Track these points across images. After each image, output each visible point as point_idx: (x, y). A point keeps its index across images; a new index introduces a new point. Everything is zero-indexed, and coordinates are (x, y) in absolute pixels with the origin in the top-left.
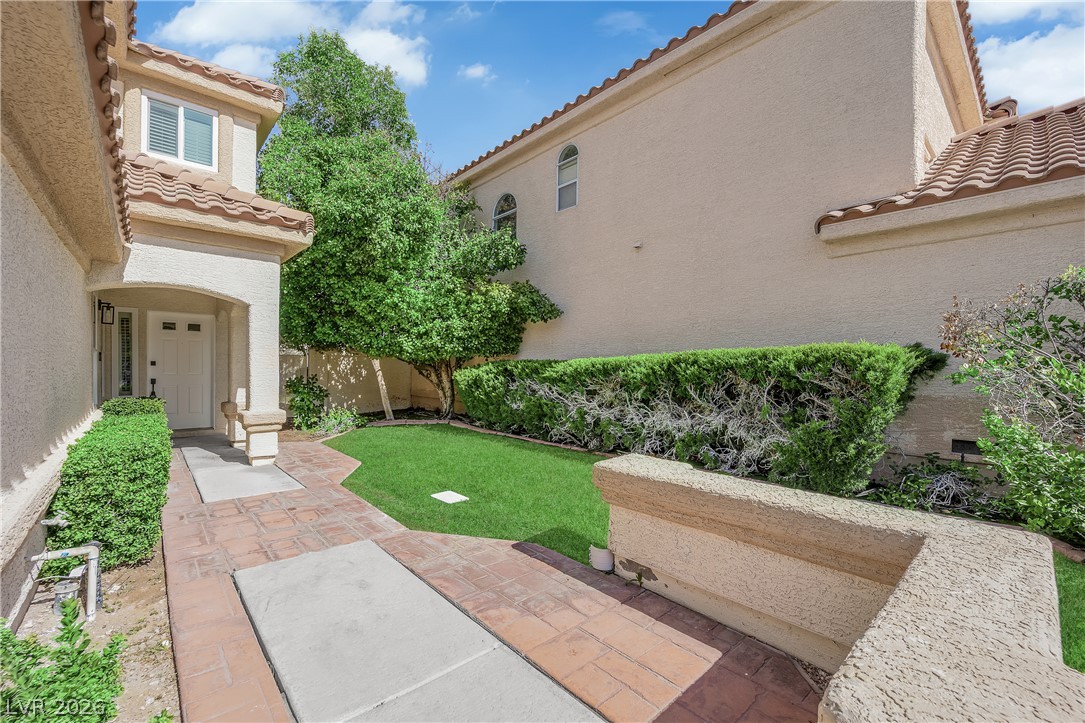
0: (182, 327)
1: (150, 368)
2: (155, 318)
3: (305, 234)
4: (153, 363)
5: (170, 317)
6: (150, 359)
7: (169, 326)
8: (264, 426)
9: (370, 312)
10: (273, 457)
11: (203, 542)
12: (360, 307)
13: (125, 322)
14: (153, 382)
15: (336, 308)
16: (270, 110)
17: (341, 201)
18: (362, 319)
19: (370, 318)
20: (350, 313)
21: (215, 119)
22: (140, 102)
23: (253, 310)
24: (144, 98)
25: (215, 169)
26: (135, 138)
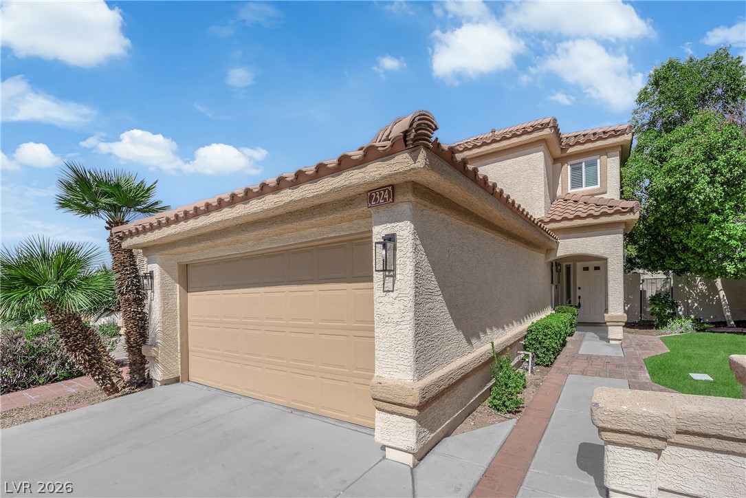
0: (592, 269)
1: (578, 290)
2: (580, 265)
3: (634, 213)
4: (579, 288)
5: (586, 264)
6: (578, 286)
7: (586, 269)
8: (615, 323)
9: (700, 246)
10: (620, 340)
11: (567, 365)
12: (691, 243)
13: (568, 268)
14: (579, 297)
15: (676, 246)
16: (625, 141)
17: (667, 179)
18: (694, 252)
19: (700, 250)
20: (686, 249)
21: (599, 161)
22: (567, 170)
23: (609, 261)
24: (569, 167)
25: (599, 186)
26: (566, 186)
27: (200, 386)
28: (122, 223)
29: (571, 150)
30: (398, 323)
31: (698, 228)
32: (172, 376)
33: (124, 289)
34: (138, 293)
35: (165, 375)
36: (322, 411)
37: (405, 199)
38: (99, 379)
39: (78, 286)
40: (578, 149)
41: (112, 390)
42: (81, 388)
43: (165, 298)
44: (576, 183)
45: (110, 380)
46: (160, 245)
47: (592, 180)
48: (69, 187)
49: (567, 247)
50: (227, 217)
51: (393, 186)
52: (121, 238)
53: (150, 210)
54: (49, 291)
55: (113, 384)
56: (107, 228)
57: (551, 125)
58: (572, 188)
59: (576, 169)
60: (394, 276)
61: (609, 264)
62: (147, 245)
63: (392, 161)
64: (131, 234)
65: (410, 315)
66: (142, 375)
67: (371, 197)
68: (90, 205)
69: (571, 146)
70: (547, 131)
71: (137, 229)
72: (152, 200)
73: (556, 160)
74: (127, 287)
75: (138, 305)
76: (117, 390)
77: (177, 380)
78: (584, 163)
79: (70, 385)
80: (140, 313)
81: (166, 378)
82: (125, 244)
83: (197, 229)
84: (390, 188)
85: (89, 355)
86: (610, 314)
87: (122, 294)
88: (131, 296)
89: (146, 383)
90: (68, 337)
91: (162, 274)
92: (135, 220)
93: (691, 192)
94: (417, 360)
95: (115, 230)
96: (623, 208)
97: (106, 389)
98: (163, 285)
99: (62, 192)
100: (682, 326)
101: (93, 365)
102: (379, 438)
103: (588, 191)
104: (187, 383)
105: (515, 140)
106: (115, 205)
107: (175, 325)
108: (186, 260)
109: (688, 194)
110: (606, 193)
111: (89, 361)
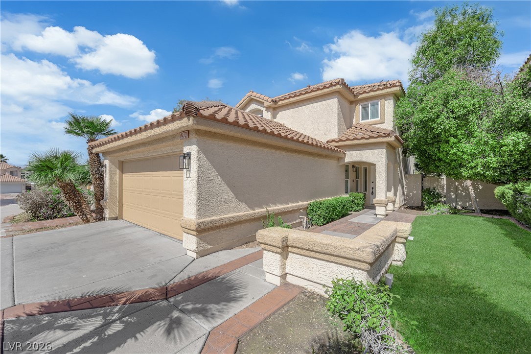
1: (371, 184)
2: (373, 168)
3: (391, 137)
4: (373, 182)
8: (380, 204)
10: (383, 215)
12: (441, 156)
13: (365, 170)
14: (373, 188)
19: (447, 161)
21: (379, 102)
22: (359, 108)
23: (377, 165)
24: (360, 106)
25: (379, 118)
26: (358, 119)
27: (126, 222)
28: (94, 141)
29: (360, 97)
30: (190, 193)
31: (444, 146)
32: (114, 216)
33: (94, 172)
34: (101, 175)
35: (110, 215)
36: (173, 235)
37: (193, 137)
38: (80, 215)
39: (70, 170)
40: (365, 96)
41: (87, 221)
42: (76, 220)
43: (111, 177)
44: (365, 116)
45: (85, 216)
46: (109, 152)
47: (375, 115)
48: (70, 124)
49: (351, 157)
50: (129, 141)
51: (188, 131)
52: (92, 148)
53: (108, 134)
54: (57, 172)
55: (87, 218)
56: (87, 143)
57: (340, 83)
58: (362, 119)
59: (365, 108)
60: (190, 171)
61: (377, 168)
62: (105, 151)
63: (182, 121)
64: (98, 146)
65: (195, 189)
66: (101, 216)
67: (181, 135)
68: (80, 132)
69: (360, 94)
70: (338, 87)
71: (100, 143)
72: (110, 129)
73: (351, 103)
74: (95, 171)
75: (101, 180)
76: (89, 221)
77: (116, 218)
78: (370, 104)
79: (71, 219)
80: (101, 185)
81: (110, 217)
82: (94, 151)
83: (120, 146)
84: (187, 132)
85: (76, 203)
86: (376, 199)
87: (93, 175)
88: (97, 176)
89: (102, 219)
90: (66, 194)
91: (110, 166)
92: (102, 138)
93: (434, 124)
94: (198, 210)
95: (90, 144)
96: (384, 134)
97: (83, 220)
98: (111, 171)
99: (67, 126)
100: (439, 210)
101: (78, 208)
102: (184, 245)
103: (372, 121)
104: (121, 220)
105: (319, 92)
106: (91, 132)
107: (116, 191)
108: (122, 159)
109: (432, 125)
110: (384, 123)
111: (76, 206)
